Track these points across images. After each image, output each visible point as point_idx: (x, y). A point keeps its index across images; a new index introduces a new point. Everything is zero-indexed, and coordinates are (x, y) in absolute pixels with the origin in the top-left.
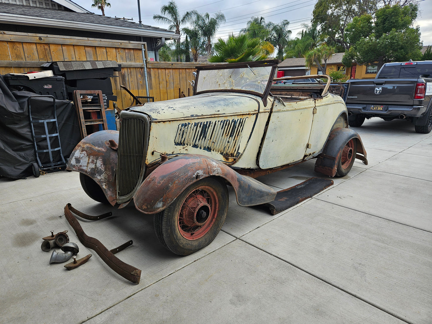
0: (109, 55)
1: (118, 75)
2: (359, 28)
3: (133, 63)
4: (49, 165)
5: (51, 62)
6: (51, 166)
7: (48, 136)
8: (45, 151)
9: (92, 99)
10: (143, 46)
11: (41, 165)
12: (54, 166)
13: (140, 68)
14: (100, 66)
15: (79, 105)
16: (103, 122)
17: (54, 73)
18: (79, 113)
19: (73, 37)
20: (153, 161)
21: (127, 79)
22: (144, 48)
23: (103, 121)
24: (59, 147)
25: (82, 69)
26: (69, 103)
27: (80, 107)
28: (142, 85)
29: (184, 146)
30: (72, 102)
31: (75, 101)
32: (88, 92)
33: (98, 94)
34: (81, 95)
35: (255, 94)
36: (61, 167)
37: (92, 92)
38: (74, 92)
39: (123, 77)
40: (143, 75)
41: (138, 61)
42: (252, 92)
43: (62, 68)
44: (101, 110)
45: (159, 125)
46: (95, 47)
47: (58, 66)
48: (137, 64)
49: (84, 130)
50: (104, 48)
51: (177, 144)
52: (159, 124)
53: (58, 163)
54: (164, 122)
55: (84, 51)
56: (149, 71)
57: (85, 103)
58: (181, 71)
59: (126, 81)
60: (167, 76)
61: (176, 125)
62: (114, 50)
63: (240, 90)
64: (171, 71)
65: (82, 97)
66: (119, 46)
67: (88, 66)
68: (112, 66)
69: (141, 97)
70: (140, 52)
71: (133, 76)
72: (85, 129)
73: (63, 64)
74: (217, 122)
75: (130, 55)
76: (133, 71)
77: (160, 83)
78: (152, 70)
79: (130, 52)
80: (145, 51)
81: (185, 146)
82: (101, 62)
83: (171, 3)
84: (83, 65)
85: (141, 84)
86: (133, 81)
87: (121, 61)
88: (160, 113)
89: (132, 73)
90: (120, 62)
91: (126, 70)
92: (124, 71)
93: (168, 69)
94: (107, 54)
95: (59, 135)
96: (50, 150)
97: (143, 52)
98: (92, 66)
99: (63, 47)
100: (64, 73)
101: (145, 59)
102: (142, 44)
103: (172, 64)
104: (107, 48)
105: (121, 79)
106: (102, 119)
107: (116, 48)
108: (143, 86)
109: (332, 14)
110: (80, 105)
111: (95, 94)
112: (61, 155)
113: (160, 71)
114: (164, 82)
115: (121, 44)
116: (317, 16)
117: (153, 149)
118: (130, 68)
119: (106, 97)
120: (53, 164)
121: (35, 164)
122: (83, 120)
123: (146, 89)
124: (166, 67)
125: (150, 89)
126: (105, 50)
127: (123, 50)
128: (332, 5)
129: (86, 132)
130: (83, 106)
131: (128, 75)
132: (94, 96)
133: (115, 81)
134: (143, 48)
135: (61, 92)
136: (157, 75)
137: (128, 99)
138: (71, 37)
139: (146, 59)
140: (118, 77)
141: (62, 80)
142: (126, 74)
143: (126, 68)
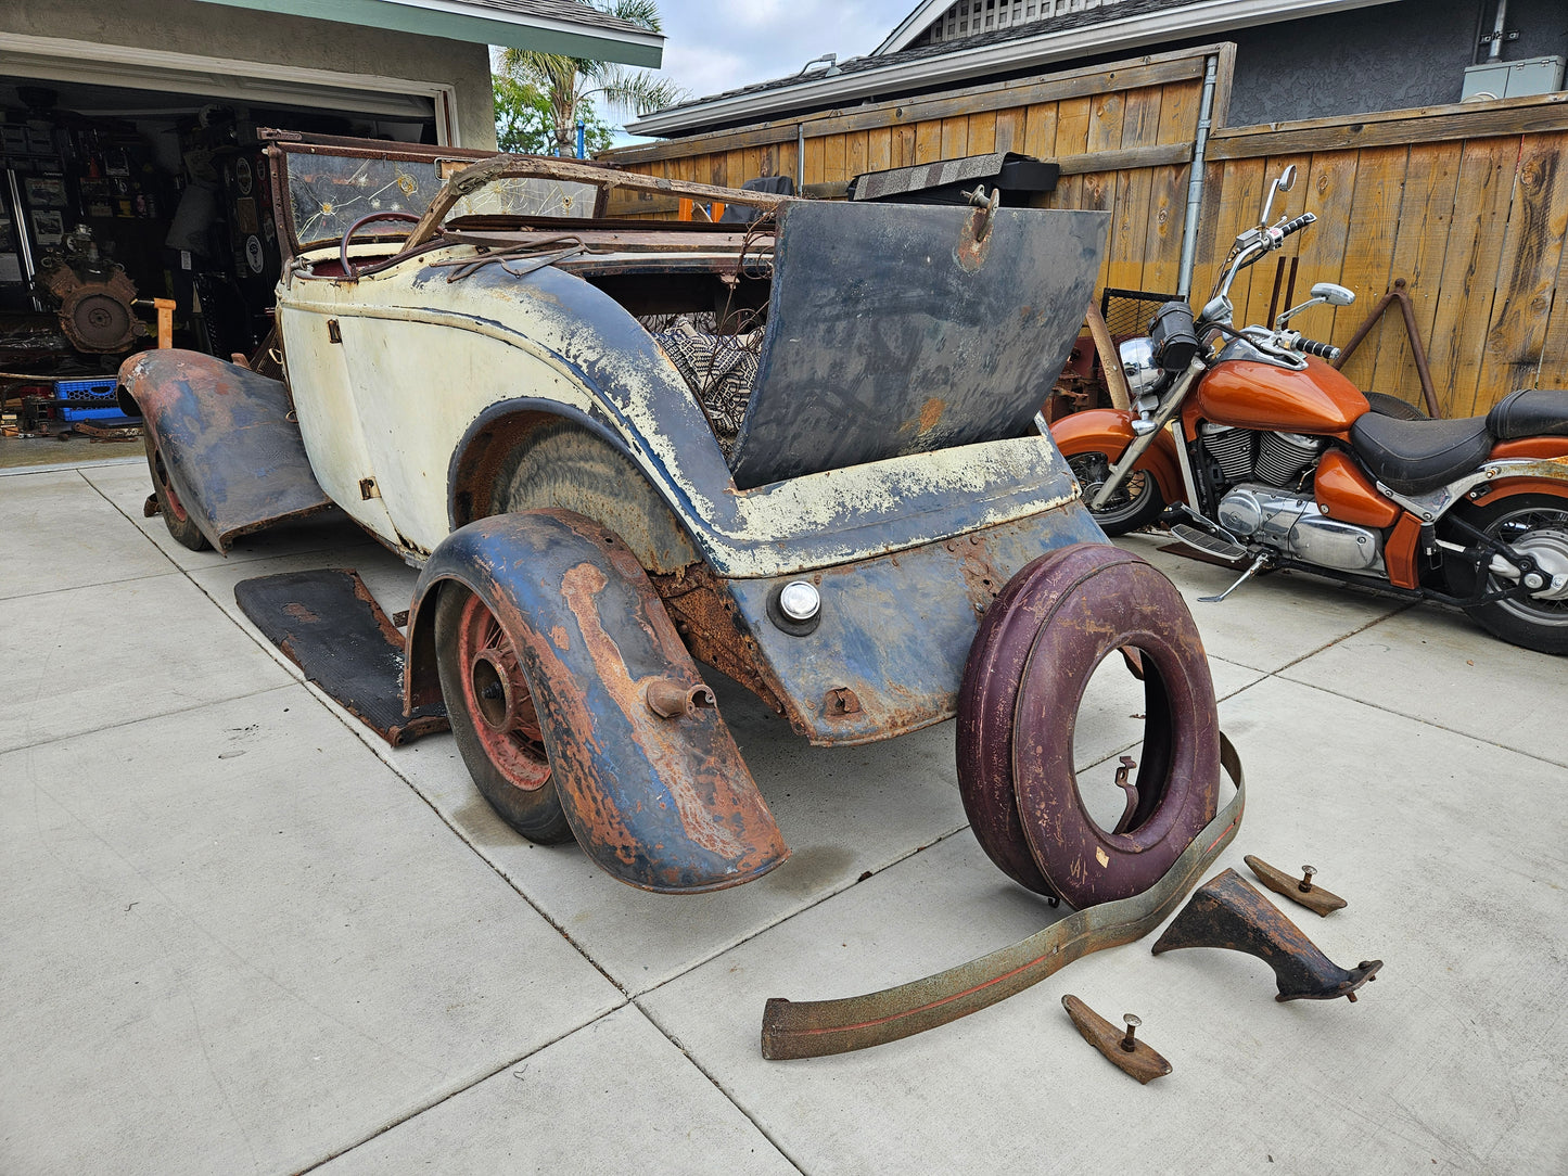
0: (1062, 132)
3: (1146, 148)
10: (1212, 63)
13: (1173, 165)
14: (947, 176)
22: (1215, 73)
28: (1166, 243)
40: (1179, 197)
41: (1170, 137)
46: (1026, 108)
48: (1164, 152)
50: (1051, 105)
56: (1215, 174)
62: (1084, 107)
64: (1348, 165)
66: (1105, 86)
67: (918, 181)
71: (1133, 206)
75: (1143, 115)
76: (1141, 182)
78: (1230, 168)
79: (1145, 102)
80: (1213, 85)
82: (958, 164)
84: (910, 178)
85: (1164, 237)
86: (1133, 224)
87: (1102, 144)
89: (1134, 190)
90: (1095, 149)
91: (1111, 179)
92: (1102, 185)
93: (1327, 154)
94: (1059, 126)
97: (1207, 90)
99: (945, 128)
101: (1202, 127)
102: (1209, 57)
103: (1357, 127)
104: (1061, 105)
107: (1092, 97)
108: (1172, 245)
113: (1276, 169)
115: (1113, 75)
118: (1129, 171)
123: (1181, 264)
124: (1310, 146)
125: (1201, 260)
126: (1053, 113)
127: (1117, 98)
131: (1117, 199)
134: (1210, 72)
139: (1215, 124)
142: (1110, 198)
143: (1113, 171)
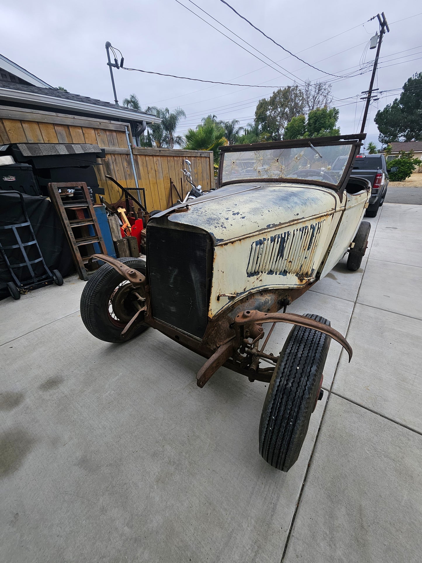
0: (87, 138)
1: (100, 163)
2: (297, 128)
3: (117, 149)
4: (31, 282)
5: (8, 144)
6: (33, 283)
7: (22, 246)
8: (21, 265)
9: (74, 193)
10: (126, 128)
11: (19, 283)
12: (38, 281)
13: (126, 154)
14: (78, 150)
15: (58, 202)
16: (93, 222)
17: (15, 159)
18: (60, 213)
19: (35, 111)
20: (219, 310)
21: (112, 167)
22: (128, 131)
23: (92, 220)
24: (41, 257)
25: (55, 154)
26: (43, 200)
27: (61, 205)
28: (129, 175)
29: (258, 276)
30: (48, 199)
31: (52, 197)
32: (69, 184)
33: (82, 187)
34: (59, 188)
35: (322, 184)
36: (48, 282)
37: (74, 184)
38: (49, 185)
39: (107, 165)
40: (129, 163)
41: (122, 146)
42: (317, 181)
43: (26, 153)
44: (88, 207)
45: (225, 250)
46: (68, 126)
47: (19, 149)
48: (122, 150)
49: (71, 234)
50: (80, 128)
51: (250, 275)
52: (225, 247)
53: (42, 277)
54: (232, 243)
55: (54, 130)
56: (136, 158)
57: (66, 199)
58: (169, 158)
59: (112, 170)
60: (155, 165)
61: (247, 244)
62: (93, 131)
63: (295, 179)
64: (159, 158)
65: (60, 191)
66: (98, 126)
67: (63, 151)
68: (94, 151)
69: (131, 189)
70: (123, 135)
71: (118, 164)
72: (72, 232)
73: (27, 147)
74: (296, 231)
75: (112, 138)
76: (119, 159)
77: (149, 172)
78: (139, 157)
79: (112, 134)
80: (129, 134)
81: (260, 275)
82: (79, 146)
83: (132, 96)
84: (56, 149)
85: (129, 173)
86: (120, 170)
87: (103, 145)
88: (225, 228)
89: (117, 160)
90: (101, 146)
91: (109, 156)
92: (107, 158)
93: (156, 156)
94: (85, 136)
95: (36, 242)
96: (28, 263)
97: (127, 135)
98: (68, 151)
99: (24, 125)
100: (29, 160)
101: (129, 144)
102: (125, 126)
104: (83, 128)
105: (105, 168)
106: (91, 219)
107: (94, 129)
108: (131, 176)
109: (270, 115)
110: (60, 202)
111: (78, 187)
112: (45, 266)
113: (147, 158)
114: (153, 172)
115: (100, 123)
116: (259, 116)
117: (218, 291)
118: (114, 154)
119: (91, 190)
120: (36, 280)
121: (11, 284)
122: (67, 222)
123: (135, 179)
124: (154, 154)
125: (139, 179)
126: (81, 131)
127: (103, 131)
128: (270, 107)
129: (73, 236)
130: (64, 204)
131: (113, 163)
132: (76, 190)
133: (99, 170)
134: (126, 130)
135: (31, 186)
136: (145, 163)
137: (116, 191)
138: (33, 110)
139: (132, 144)
140: (101, 164)
141: (29, 169)
142: (111, 162)
143: (109, 154)
